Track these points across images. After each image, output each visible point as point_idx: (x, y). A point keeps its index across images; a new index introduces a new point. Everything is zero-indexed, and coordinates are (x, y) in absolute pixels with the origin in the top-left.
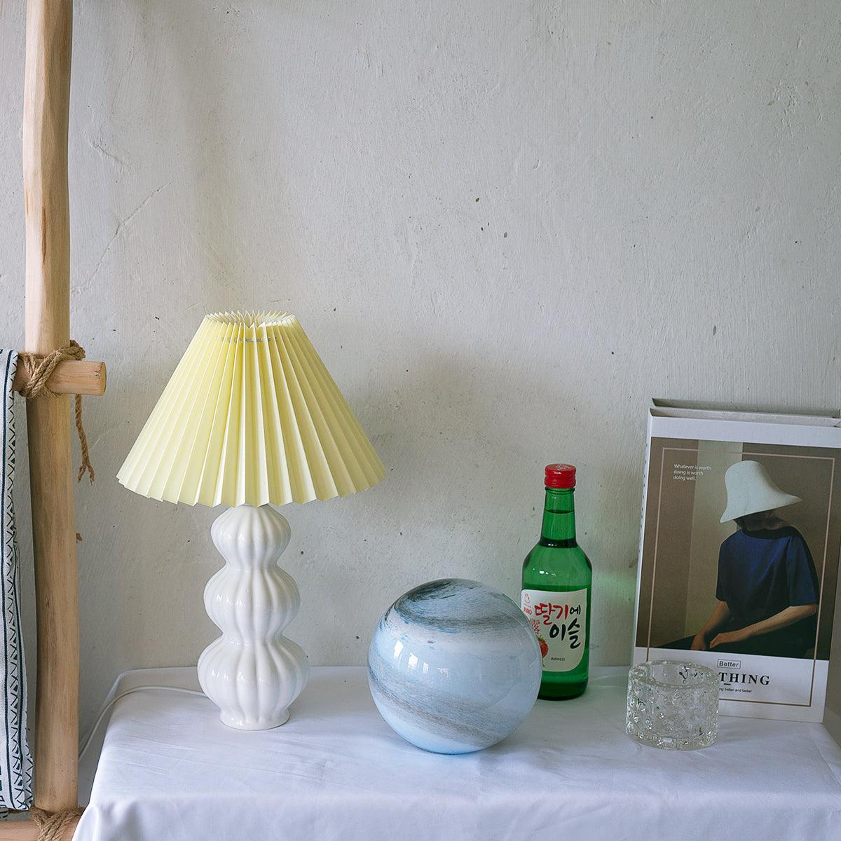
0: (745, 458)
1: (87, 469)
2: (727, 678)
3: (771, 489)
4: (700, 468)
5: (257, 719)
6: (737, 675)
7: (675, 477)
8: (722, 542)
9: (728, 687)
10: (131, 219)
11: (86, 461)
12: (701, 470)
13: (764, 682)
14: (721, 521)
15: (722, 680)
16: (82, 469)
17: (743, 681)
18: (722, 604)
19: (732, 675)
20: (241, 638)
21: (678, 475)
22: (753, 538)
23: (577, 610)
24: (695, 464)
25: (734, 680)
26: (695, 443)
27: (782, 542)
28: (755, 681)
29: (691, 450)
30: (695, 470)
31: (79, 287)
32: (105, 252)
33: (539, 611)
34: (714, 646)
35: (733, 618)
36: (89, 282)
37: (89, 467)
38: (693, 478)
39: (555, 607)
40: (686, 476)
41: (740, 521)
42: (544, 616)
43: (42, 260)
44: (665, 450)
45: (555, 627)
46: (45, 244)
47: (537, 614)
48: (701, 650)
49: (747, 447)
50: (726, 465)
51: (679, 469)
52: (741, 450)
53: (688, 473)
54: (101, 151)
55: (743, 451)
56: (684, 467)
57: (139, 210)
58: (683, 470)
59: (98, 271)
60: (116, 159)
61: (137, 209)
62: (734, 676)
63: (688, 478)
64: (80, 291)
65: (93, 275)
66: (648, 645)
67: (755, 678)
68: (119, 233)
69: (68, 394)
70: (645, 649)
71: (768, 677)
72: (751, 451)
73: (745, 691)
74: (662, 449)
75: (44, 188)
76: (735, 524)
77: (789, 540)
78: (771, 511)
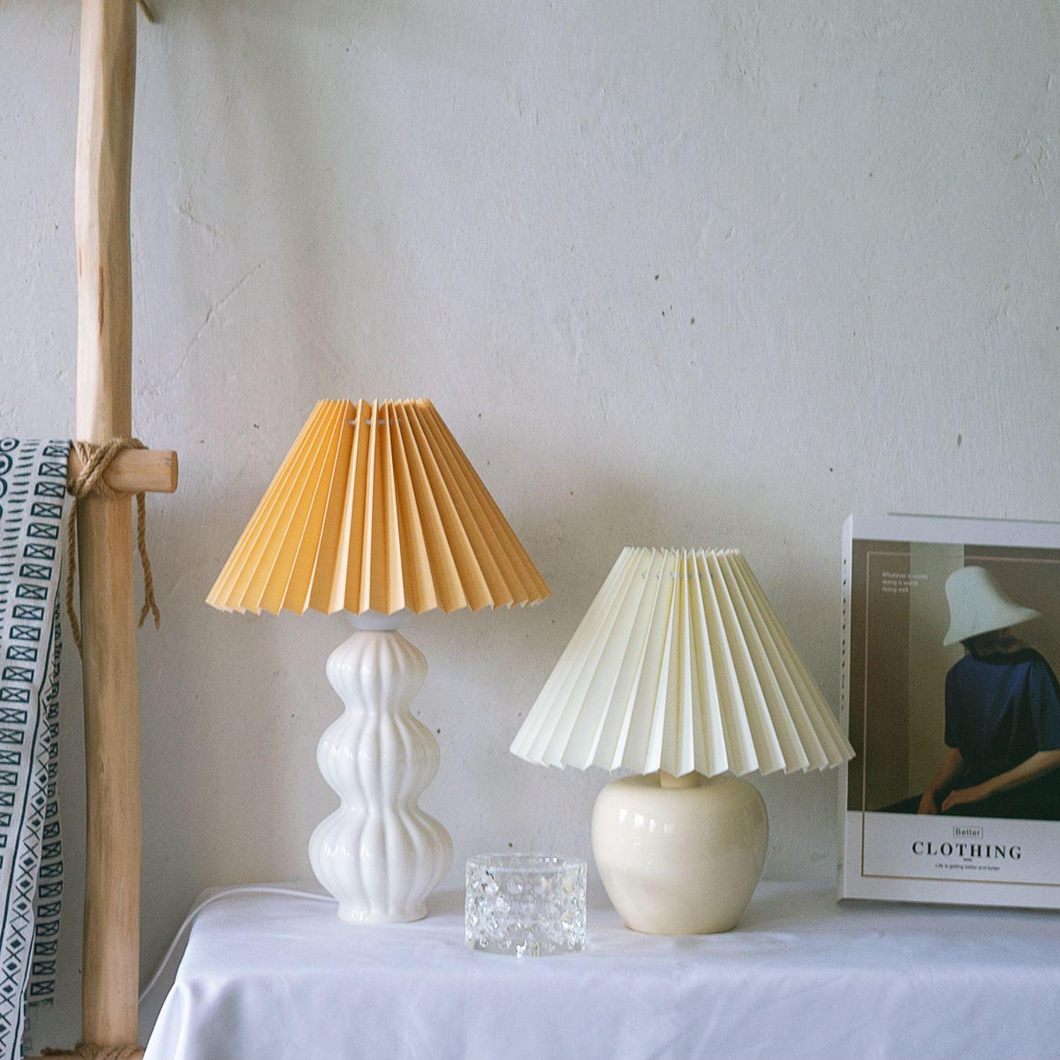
1: (151, 610)
2: (967, 852)
3: (1002, 602)
4: (914, 576)
5: (386, 910)
6: (979, 848)
7: (884, 589)
8: (947, 671)
9: (969, 864)
10: (225, 302)
11: (150, 597)
12: (917, 579)
13: (1015, 856)
14: (946, 643)
15: (961, 854)
16: (145, 611)
17: (988, 855)
18: (954, 752)
19: (972, 847)
20: (365, 801)
21: (888, 586)
22: (985, 665)
24: (908, 571)
25: (976, 853)
26: (906, 546)
27: (1022, 669)
28: (1003, 855)
29: (901, 554)
30: (907, 580)
31: (159, 388)
32: (192, 343)
34: (948, 808)
35: (968, 771)
36: (171, 380)
37: (154, 606)
38: (907, 590)
40: (898, 587)
41: (969, 643)
43: (99, 330)
44: (870, 555)
46: (103, 311)
48: (930, 814)
49: (970, 550)
51: (888, 579)
52: (963, 555)
53: (900, 583)
54: (190, 218)
55: (965, 554)
56: (894, 575)
57: (236, 290)
58: (894, 579)
59: (183, 367)
60: (208, 227)
61: (233, 289)
62: (976, 848)
63: (900, 590)
64: (159, 392)
65: (177, 373)
66: (864, 808)
67: (1002, 850)
68: (210, 320)
69: (129, 493)
70: (860, 814)
71: (1019, 849)
72: (975, 554)
73: (991, 868)
74: (866, 554)
75: (101, 242)
76: (962, 647)
77: (1030, 667)
78: (1005, 630)
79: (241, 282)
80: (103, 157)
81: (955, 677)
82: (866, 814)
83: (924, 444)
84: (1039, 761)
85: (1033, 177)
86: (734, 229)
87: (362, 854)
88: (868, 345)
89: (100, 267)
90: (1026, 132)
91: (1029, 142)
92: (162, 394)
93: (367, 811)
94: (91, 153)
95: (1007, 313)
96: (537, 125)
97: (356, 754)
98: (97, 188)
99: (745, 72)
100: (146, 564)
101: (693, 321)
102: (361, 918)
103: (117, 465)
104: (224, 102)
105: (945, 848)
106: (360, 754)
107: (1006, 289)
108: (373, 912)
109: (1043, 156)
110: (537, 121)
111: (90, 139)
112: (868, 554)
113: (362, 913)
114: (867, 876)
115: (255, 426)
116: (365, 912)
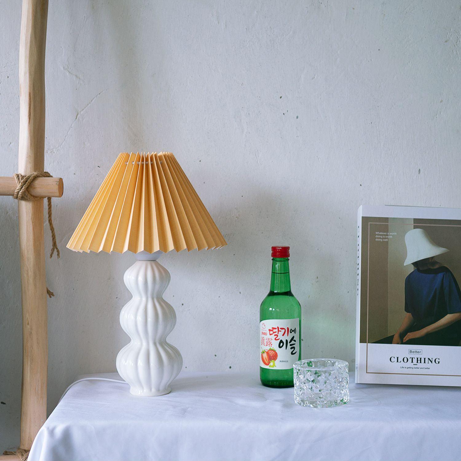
0: (415, 227)
1: (55, 249)
2: (415, 361)
3: (431, 245)
4: (390, 234)
5: (151, 390)
6: (421, 358)
7: (377, 240)
8: (406, 278)
9: (416, 366)
10: (84, 110)
11: (55, 244)
12: (392, 235)
13: (437, 362)
14: (405, 264)
15: (412, 362)
16: (53, 250)
17: (425, 362)
18: (408, 315)
19: (417, 358)
20: (141, 340)
21: (378, 238)
22: (423, 274)
23: (294, 331)
24: (387, 231)
25: (419, 362)
26: (386, 219)
27: (440, 276)
28: (432, 362)
29: (384, 223)
30: (387, 235)
31: (55, 149)
32: (69, 129)
33: (271, 332)
34: (406, 341)
35: (416, 323)
36: (60, 146)
37: (57, 248)
38: (387, 240)
39: (281, 329)
40: (383, 238)
41: (415, 264)
42: (275, 335)
43: (28, 122)
44: (370, 224)
45: (281, 341)
46: (30, 113)
47: (270, 335)
48: (398, 344)
49: (416, 221)
50: (405, 232)
51: (378, 235)
52: (413, 223)
53: (384, 237)
54: (68, 72)
55: (414, 223)
56: (381, 233)
57: (89, 105)
58: (381, 235)
59: (65, 140)
60: (76, 76)
61: (88, 105)
62: (419, 359)
63: (384, 240)
64: (55, 151)
65: (63, 143)
66: (367, 342)
67: (431, 360)
68: (77, 118)
69: (42, 198)
70: (366, 344)
71: (439, 359)
72: (419, 223)
73: (426, 368)
74: (368, 223)
75: (30, 81)
76: (413, 266)
77: (444, 274)
78: (432, 258)
79: (92, 101)
80: (31, 42)
81: (410, 280)
82: (368, 344)
83: (403, 173)
84: (448, 318)
85: (454, 51)
86: (316, 75)
87: (138, 364)
88: (377, 128)
89: (29, 92)
90: (451, 30)
91: (452, 35)
92: (56, 152)
93: (142, 344)
94: (26, 40)
95: (442, 113)
96: (226, 27)
97: (136, 318)
98: (28, 56)
99: (321, 3)
100: (52, 229)
101: (297, 117)
102: (139, 393)
103: (34, 185)
104: (83, 19)
105: (405, 359)
106: (138, 318)
107: (441, 102)
108: (145, 391)
109: (458, 40)
110: (226, 26)
111: (25, 33)
112: (369, 223)
113: (140, 391)
114: (369, 373)
115: (98, 167)
116: (142, 391)
